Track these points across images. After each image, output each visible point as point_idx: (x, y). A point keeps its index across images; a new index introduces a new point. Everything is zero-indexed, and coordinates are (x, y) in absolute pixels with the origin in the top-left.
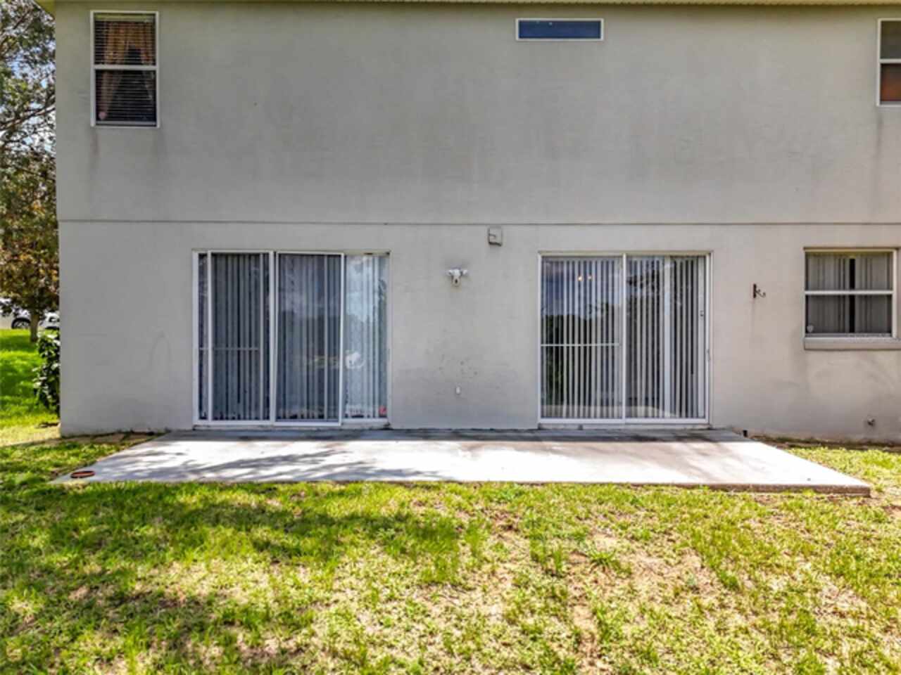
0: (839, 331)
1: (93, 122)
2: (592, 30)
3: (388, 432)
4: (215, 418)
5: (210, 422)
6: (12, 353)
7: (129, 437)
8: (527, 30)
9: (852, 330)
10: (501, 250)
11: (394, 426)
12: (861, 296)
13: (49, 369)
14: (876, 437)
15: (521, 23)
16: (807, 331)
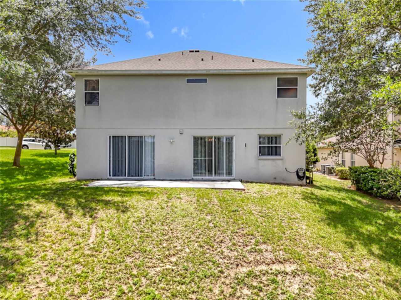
0: (269, 155)
1: (84, 105)
2: (205, 81)
3: (155, 179)
4: (113, 176)
5: (112, 177)
6: (50, 158)
7: (93, 180)
8: (189, 81)
9: (272, 155)
10: (182, 135)
11: (156, 178)
12: (274, 147)
13: (71, 164)
14: (276, 182)
15: (187, 80)
16: (259, 155)
